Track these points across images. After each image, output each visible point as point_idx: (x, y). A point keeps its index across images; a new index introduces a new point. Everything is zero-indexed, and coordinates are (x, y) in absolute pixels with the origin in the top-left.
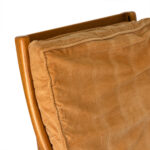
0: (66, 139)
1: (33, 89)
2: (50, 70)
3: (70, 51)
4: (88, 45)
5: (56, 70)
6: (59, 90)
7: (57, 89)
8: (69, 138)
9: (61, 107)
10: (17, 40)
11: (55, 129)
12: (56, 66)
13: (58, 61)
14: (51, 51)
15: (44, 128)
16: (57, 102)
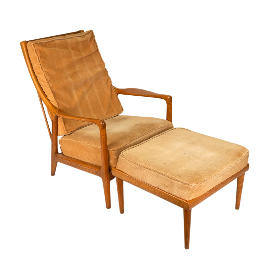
0: (50, 85)
1: (32, 66)
2: (37, 53)
3: (47, 44)
4: (56, 41)
5: (40, 52)
6: (43, 62)
7: (42, 61)
8: (51, 85)
9: (45, 69)
10: (21, 43)
11: (44, 82)
12: (40, 51)
13: (40, 48)
14: (36, 43)
15: (39, 85)
16: (43, 68)
